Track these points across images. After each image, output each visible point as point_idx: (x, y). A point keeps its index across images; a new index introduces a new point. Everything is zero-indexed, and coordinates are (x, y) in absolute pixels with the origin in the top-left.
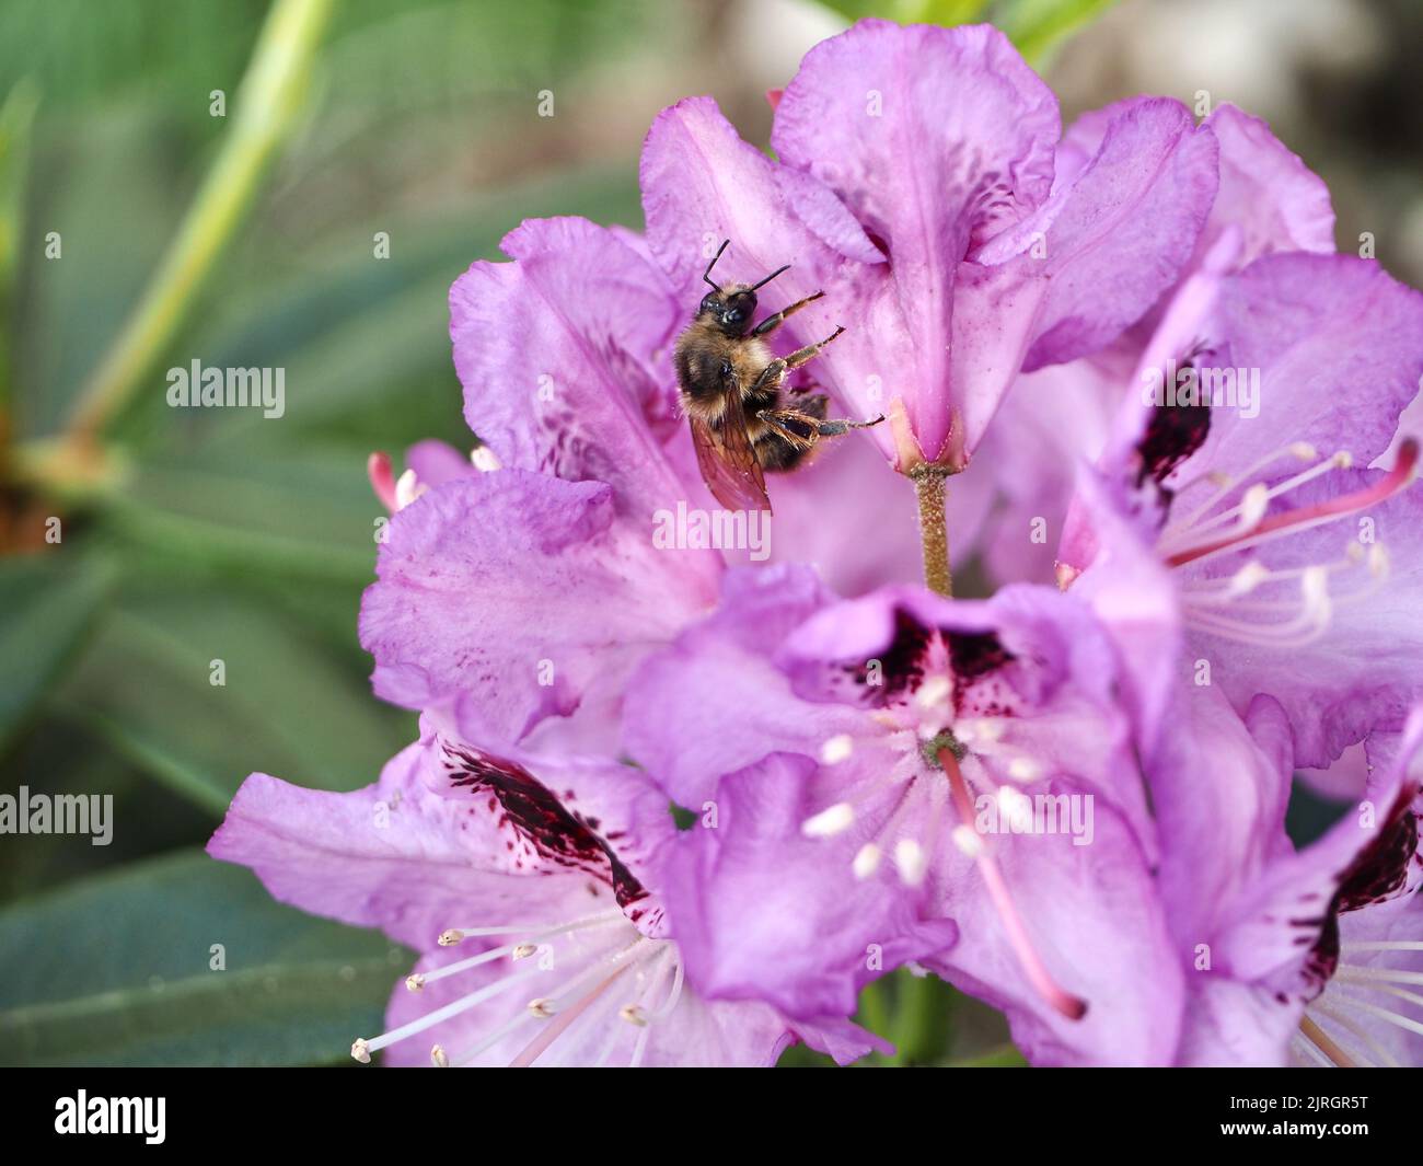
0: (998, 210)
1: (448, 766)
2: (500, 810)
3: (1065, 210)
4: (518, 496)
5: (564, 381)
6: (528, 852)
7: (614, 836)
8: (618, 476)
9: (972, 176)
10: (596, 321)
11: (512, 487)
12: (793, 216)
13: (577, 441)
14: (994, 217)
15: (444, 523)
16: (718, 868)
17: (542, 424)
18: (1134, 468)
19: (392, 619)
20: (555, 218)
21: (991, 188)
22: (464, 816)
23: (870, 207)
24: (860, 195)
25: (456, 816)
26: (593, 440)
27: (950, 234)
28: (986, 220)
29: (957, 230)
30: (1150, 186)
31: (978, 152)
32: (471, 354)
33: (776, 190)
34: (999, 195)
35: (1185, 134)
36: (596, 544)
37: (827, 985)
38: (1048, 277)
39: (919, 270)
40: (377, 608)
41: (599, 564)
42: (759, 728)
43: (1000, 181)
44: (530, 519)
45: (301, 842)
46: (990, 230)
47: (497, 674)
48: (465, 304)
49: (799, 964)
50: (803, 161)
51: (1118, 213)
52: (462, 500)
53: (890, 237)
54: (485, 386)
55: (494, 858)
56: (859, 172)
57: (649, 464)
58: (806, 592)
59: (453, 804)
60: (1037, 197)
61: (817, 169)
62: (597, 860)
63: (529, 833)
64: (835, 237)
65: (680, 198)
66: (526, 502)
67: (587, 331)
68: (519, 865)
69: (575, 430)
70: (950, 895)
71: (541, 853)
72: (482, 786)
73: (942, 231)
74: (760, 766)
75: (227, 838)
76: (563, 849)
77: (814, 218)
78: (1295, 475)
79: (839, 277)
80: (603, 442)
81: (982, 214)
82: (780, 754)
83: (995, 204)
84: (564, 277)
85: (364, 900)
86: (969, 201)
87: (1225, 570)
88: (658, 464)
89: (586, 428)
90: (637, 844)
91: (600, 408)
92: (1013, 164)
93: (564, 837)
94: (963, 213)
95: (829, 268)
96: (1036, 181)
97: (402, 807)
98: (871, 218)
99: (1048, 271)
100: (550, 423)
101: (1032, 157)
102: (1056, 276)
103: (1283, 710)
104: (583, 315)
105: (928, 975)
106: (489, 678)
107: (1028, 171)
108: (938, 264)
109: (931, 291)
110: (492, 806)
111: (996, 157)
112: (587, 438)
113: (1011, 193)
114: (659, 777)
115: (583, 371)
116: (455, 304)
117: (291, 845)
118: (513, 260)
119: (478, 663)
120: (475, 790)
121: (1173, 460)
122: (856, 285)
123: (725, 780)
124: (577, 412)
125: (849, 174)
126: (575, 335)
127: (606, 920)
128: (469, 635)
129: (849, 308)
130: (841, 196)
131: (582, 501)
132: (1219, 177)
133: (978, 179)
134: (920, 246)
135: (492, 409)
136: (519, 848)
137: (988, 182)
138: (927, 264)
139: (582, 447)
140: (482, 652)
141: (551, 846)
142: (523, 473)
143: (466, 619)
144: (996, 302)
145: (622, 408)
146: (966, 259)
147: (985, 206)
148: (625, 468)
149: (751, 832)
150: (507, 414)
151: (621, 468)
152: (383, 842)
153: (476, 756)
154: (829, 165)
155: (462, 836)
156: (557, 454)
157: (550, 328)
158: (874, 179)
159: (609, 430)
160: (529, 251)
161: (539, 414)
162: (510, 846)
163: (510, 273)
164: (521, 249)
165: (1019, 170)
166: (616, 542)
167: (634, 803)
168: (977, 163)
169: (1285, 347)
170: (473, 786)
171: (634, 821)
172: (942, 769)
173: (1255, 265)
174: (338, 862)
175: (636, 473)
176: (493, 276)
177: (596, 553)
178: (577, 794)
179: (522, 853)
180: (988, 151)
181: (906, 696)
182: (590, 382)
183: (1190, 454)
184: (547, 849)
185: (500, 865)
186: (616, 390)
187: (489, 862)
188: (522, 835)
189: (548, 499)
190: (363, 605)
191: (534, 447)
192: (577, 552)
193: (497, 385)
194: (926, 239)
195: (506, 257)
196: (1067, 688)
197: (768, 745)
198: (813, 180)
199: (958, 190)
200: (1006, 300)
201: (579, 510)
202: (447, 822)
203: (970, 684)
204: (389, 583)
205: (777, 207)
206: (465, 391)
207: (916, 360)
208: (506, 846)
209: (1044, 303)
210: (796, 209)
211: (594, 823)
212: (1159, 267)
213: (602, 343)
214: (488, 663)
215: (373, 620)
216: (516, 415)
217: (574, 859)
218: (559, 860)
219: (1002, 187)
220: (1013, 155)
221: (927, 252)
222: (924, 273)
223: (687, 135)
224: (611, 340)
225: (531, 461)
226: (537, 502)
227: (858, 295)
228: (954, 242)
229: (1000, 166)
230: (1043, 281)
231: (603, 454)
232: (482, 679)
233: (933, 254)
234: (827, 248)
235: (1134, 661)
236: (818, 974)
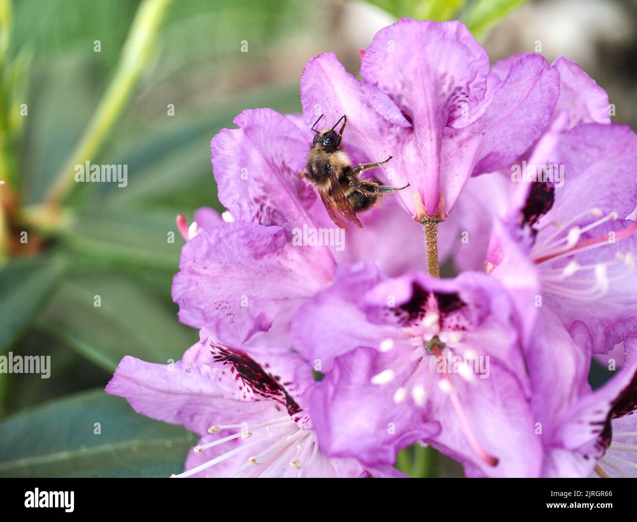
0: (460, 104)
1: (213, 353)
2: (236, 372)
3: (491, 104)
4: (242, 233)
5: (263, 181)
6: (248, 391)
7: (287, 384)
8: (287, 224)
9: (450, 89)
10: (276, 155)
11: (240, 229)
12: (369, 106)
13: (269, 208)
14: (460, 107)
15: (210, 245)
16: (334, 398)
17: (253, 201)
18: (520, 219)
19: (187, 288)
20: (257, 109)
21: (458, 94)
22: (220, 375)
23: (404, 102)
24: (400, 97)
25: (216, 375)
26: (276, 208)
27: (440, 115)
28: (456, 108)
29: (443, 113)
30: (529, 94)
31: (452, 78)
32: (221, 170)
33: (362, 94)
34: (462, 97)
35: (545, 70)
36: (278, 254)
37: (382, 451)
38: (483, 134)
39: (426, 131)
40: (180, 283)
41: (279, 263)
42: (352, 335)
43: (462, 91)
44: (249, 243)
45: (147, 387)
46: (456, 114)
47: (234, 313)
48: (218, 148)
49: (370, 441)
50: (375, 82)
51: (515, 105)
52: (218, 235)
53: (413, 116)
54: (227, 184)
55: (234, 394)
56: (399, 86)
57: (301, 218)
58: (373, 275)
59: (215, 370)
60: (478, 98)
61: (381, 85)
62: (280, 394)
63: (249, 383)
64: (388, 116)
65: (319, 98)
66: (246, 236)
67: (272, 159)
68: (245, 397)
69: (268, 203)
70: (438, 410)
71: (255, 392)
72: (228, 362)
73: (436, 113)
74: (353, 352)
75: (114, 385)
76: (264, 390)
77: (379, 107)
78: (592, 222)
79: (390, 133)
80: (280, 208)
81: (454, 106)
82: (361, 347)
83: (460, 101)
84: (262, 136)
85: (175, 413)
86: (449, 100)
87: (561, 265)
88: (305, 218)
89: (273, 202)
90: (297, 388)
91: (279, 193)
92: (468, 83)
93: (265, 384)
94: (446, 105)
95: (386, 129)
96: (479, 91)
97: (192, 370)
98: (405, 107)
99: (483, 132)
100: (257, 201)
101: (477, 80)
102: (488, 132)
103: (587, 328)
104: (271, 152)
105: (428, 446)
106: (230, 314)
107: (475, 86)
108: (435, 128)
109: (431, 140)
110: (232, 370)
111: (461, 80)
112: (273, 207)
113: (467, 96)
114: (307, 357)
115: (271, 177)
116: (214, 148)
117: (143, 388)
118: (239, 128)
119: (225, 307)
120: (225, 364)
121: (538, 216)
122: (397, 137)
123: (337, 359)
124: (269, 195)
125: (395, 88)
126: (267, 161)
127: (283, 421)
128: (222, 295)
129: (394, 147)
130: (391, 97)
131: (271, 235)
132: (560, 90)
133: (453, 90)
134: (426, 120)
135: (230, 195)
136: (245, 389)
137: (457, 91)
138: (430, 128)
139: (271, 211)
140: (227, 303)
141: (259, 388)
142: (245, 223)
143: (220, 288)
144: (460, 145)
145: (288, 192)
146: (447, 126)
147: (456, 102)
148: (290, 220)
149: (348, 382)
150: (237, 197)
151: (289, 220)
152: (184, 387)
153: (225, 348)
154: (386, 83)
155: (219, 384)
156: (260, 214)
157: (256, 158)
158: (406, 90)
159: (283, 203)
160: (246, 124)
161: (252, 197)
162: (241, 388)
163: (238, 134)
164: (243, 123)
165: (471, 86)
166: (287, 253)
167: (296, 370)
168: (452, 83)
170: (224, 362)
171: (296, 377)
172: (434, 354)
173: (575, 129)
174: (164, 395)
175: (296, 222)
176: (230, 135)
177: (278, 258)
178: (271, 365)
179: (245, 391)
180: (457, 78)
181: (418, 321)
182: (274, 182)
183: (545, 213)
184: (257, 390)
185: (236, 397)
186: (287, 186)
187: (231, 395)
188: (246, 383)
189: (256, 234)
190: (174, 282)
191: (249, 211)
192: (269, 257)
193: (233, 183)
194: (429, 118)
195: (236, 127)
197: (356, 343)
198: (379, 90)
199: (443, 95)
200: (465, 144)
201: (270, 239)
202: (213, 377)
203: (447, 316)
204: (185, 272)
205: (362, 102)
206: (218, 186)
207: (424, 171)
208: (239, 388)
209: (481, 146)
210: (371, 103)
211: (278, 378)
212: (533, 129)
213: (280, 165)
214: (230, 308)
215: (178, 289)
216: (241, 197)
217: (269, 394)
218: (262, 395)
219: (463, 93)
220: (468, 79)
221: (430, 123)
222: (428, 132)
223: (322, 70)
224: (283, 163)
225: (248, 217)
226: (251, 236)
227: (398, 142)
228: (441, 118)
229: (463, 84)
230: (481, 136)
231: (281, 214)
232: (227, 315)
233: (432, 124)
234: (385, 120)
235: (520, 306)
236: (379, 445)
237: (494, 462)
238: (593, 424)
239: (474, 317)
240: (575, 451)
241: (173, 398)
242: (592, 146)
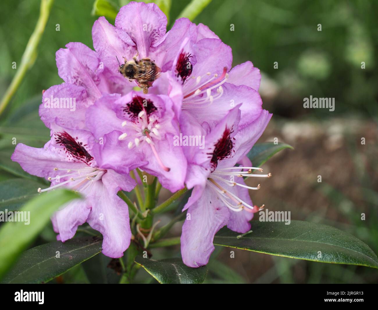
0: (157, 38)
1: (56, 138)
2: (66, 149)
4: (68, 89)
5: (77, 70)
6: (71, 157)
7: (85, 145)
8: (88, 89)
9: (151, 30)
10: (83, 61)
11: (67, 87)
12: (119, 38)
13: (80, 82)
14: (156, 40)
15: (54, 93)
16: (103, 149)
17: (73, 77)
18: (177, 73)
19: (45, 111)
20: (76, 42)
21: (155, 33)
22: (59, 151)
23: (133, 35)
24: (131, 33)
25: (58, 152)
26: (83, 82)
27: (147, 41)
28: (155, 40)
29: (149, 40)
31: (152, 25)
32: (60, 63)
33: (116, 33)
34: (157, 35)
35: (191, 25)
36: (84, 102)
37: (124, 168)
38: (166, 51)
39: (142, 47)
40: (42, 109)
41: (84, 106)
42: (112, 125)
43: (157, 31)
44: (71, 94)
45: (29, 156)
46: (155, 42)
47: (65, 124)
48: (58, 55)
49: (119, 164)
50: (121, 27)
51: (179, 39)
52: (58, 89)
53: (136, 41)
54: (62, 69)
55: (65, 159)
56: (130, 29)
57: (93, 87)
59: (57, 149)
60: (163, 35)
61: (123, 28)
62: (84, 158)
63: (71, 153)
64: (126, 41)
65: (100, 37)
66: (69, 90)
67: (82, 63)
68: (69, 159)
69: (79, 80)
71: (73, 156)
72: (62, 144)
73: (146, 40)
74: (112, 132)
75: (15, 155)
76: (77, 155)
77: (122, 37)
79: (127, 49)
80: (85, 82)
81: (154, 39)
82: (115, 131)
83: (156, 37)
84: (77, 53)
85: (41, 171)
86: (151, 35)
88: (95, 87)
89: (81, 79)
90: (89, 147)
91: (84, 76)
92: (159, 28)
93: (77, 153)
94: (150, 37)
95: (126, 48)
96: (163, 31)
97: (47, 150)
98: (133, 37)
99: (166, 50)
100: (75, 78)
101: (162, 27)
102: (168, 51)
103: (208, 124)
104: (81, 60)
106: (64, 124)
107: (161, 29)
108: (145, 46)
109: (144, 51)
110: (64, 149)
112: (82, 81)
113: (159, 35)
114: (93, 133)
115: (80, 68)
116: (57, 55)
117: (27, 157)
118: (67, 48)
119: (62, 121)
120: (61, 145)
121: (186, 77)
122: (130, 51)
123: (105, 135)
124: (80, 76)
125: (129, 29)
126: (79, 62)
128: (60, 115)
129: (129, 55)
130: (127, 33)
131: (80, 91)
132: (198, 34)
133: (152, 31)
134: (141, 42)
135: (63, 73)
136: (69, 156)
137: (154, 31)
138: (143, 46)
139: (81, 83)
140: (62, 119)
141: (75, 155)
143: (59, 112)
144: (157, 55)
145: (88, 76)
146: (151, 47)
147: (154, 37)
148: (89, 88)
150: (66, 74)
151: (88, 88)
152: (44, 156)
153: (60, 134)
154: (125, 28)
155: (59, 155)
156: (76, 83)
157: (74, 60)
158: (133, 30)
159: (86, 80)
160: (71, 47)
161: (72, 75)
162: (68, 156)
163: (67, 50)
164: (69, 47)
165: (160, 29)
166: (87, 102)
167: (89, 138)
168: (152, 27)
169: (207, 57)
170: (60, 144)
171: (89, 142)
172: (146, 135)
174: (36, 161)
175: (91, 88)
176: (64, 51)
177: (84, 104)
178: (78, 138)
179: (70, 157)
180: (154, 25)
182: (82, 70)
183: (189, 76)
184: (74, 156)
185: (66, 160)
186: (88, 74)
187: (64, 159)
188: (70, 154)
189: (74, 90)
190: (40, 108)
191: (71, 81)
192: (80, 103)
193: (64, 69)
194: (143, 42)
195: (66, 48)
196: (166, 113)
197: (113, 129)
198: (122, 30)
199: (149, 32)
200: (158, 55)
201: (80, 93)
202: (56, 152)
203: (149, 116)
205: (116, 36)
206: (58, 69)
208: (67, 157)
209: (166, 57)
210: (119, 36)
211: (81, 143)
213: (85, 65)
214: (63, 121)
215: (41, 111)
216: (68, 75)
217: (79, 158)
218: (77, 158)
219: (157, 33)
220: (159, 26)
221: (143, 44)
222: (143, 47)
223: (100, 25)
224: (86, 65)
225: (71, 83)
226: (72, 90)
227: (131, 53)
228: (148, 42)
229: (156, 28)
230: (166, 52)
231: (84, 84)
232: (62, 124)
233: (144, 44)
234: (126, 43)
235: (176, 104)
236: (122, 166)
237: (169, 170)
238: (208, 154)
239: (160, 114)
240: (201, 166)
241: (40, 163)
242: (207, 48)
